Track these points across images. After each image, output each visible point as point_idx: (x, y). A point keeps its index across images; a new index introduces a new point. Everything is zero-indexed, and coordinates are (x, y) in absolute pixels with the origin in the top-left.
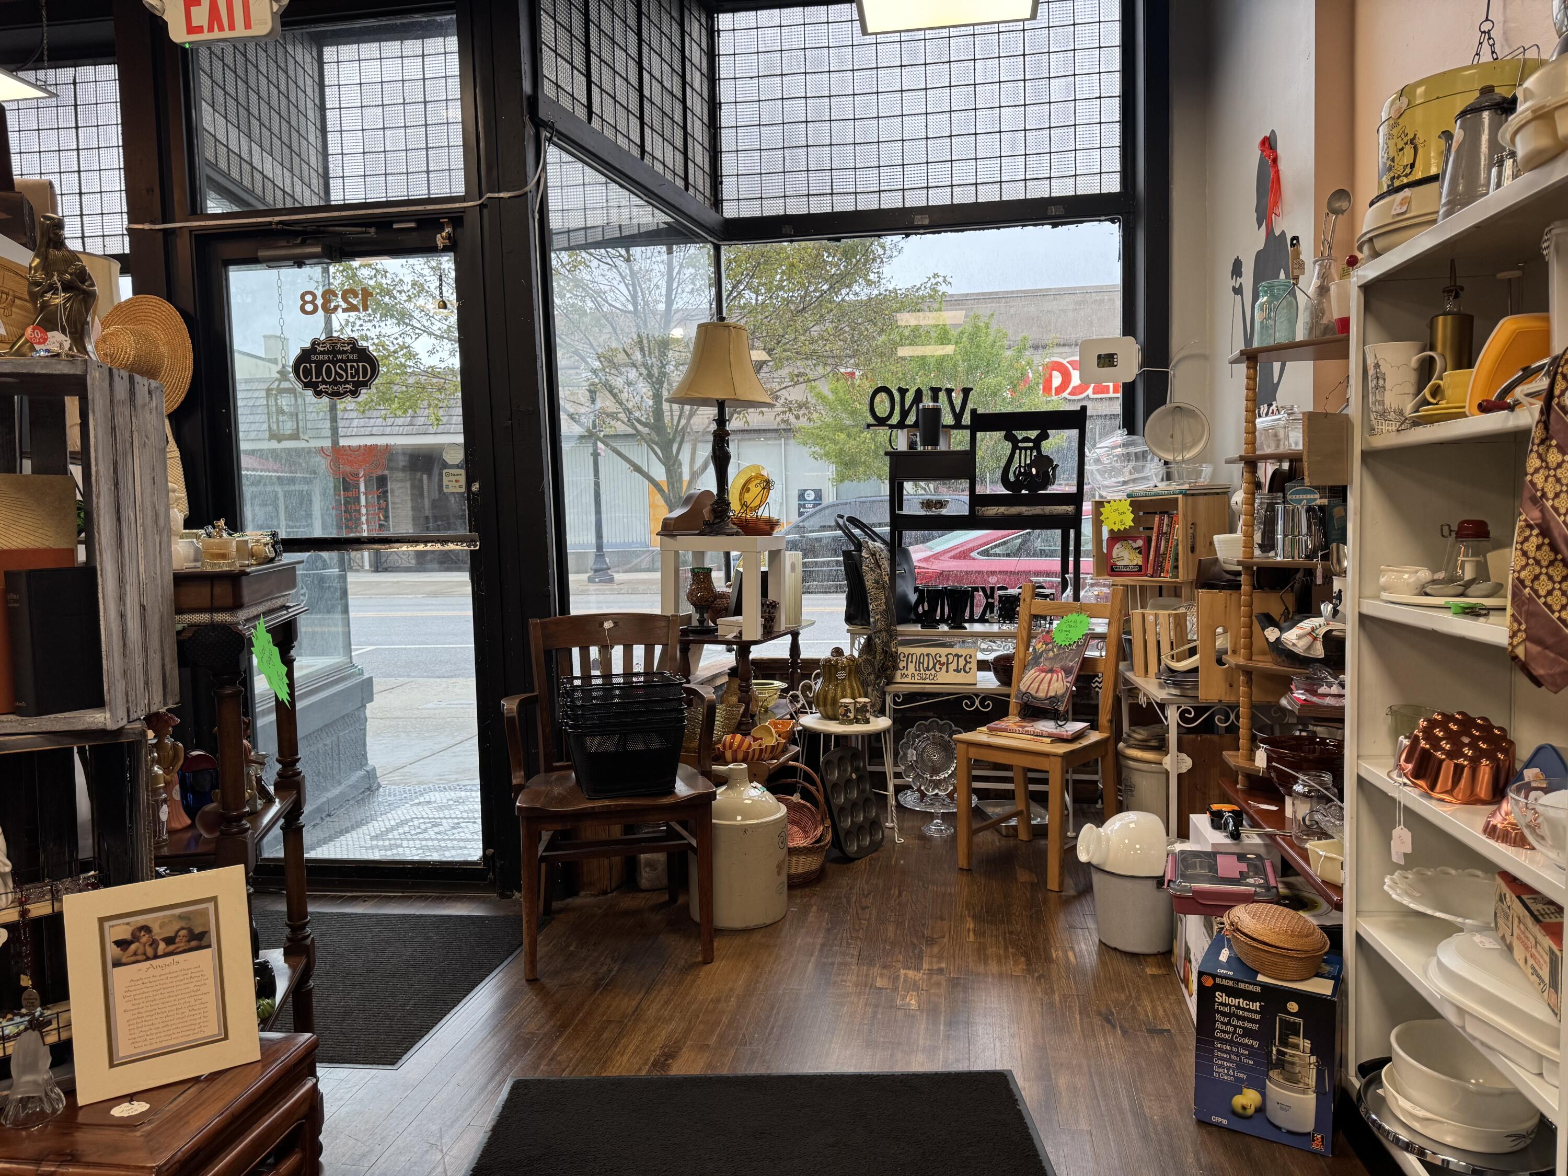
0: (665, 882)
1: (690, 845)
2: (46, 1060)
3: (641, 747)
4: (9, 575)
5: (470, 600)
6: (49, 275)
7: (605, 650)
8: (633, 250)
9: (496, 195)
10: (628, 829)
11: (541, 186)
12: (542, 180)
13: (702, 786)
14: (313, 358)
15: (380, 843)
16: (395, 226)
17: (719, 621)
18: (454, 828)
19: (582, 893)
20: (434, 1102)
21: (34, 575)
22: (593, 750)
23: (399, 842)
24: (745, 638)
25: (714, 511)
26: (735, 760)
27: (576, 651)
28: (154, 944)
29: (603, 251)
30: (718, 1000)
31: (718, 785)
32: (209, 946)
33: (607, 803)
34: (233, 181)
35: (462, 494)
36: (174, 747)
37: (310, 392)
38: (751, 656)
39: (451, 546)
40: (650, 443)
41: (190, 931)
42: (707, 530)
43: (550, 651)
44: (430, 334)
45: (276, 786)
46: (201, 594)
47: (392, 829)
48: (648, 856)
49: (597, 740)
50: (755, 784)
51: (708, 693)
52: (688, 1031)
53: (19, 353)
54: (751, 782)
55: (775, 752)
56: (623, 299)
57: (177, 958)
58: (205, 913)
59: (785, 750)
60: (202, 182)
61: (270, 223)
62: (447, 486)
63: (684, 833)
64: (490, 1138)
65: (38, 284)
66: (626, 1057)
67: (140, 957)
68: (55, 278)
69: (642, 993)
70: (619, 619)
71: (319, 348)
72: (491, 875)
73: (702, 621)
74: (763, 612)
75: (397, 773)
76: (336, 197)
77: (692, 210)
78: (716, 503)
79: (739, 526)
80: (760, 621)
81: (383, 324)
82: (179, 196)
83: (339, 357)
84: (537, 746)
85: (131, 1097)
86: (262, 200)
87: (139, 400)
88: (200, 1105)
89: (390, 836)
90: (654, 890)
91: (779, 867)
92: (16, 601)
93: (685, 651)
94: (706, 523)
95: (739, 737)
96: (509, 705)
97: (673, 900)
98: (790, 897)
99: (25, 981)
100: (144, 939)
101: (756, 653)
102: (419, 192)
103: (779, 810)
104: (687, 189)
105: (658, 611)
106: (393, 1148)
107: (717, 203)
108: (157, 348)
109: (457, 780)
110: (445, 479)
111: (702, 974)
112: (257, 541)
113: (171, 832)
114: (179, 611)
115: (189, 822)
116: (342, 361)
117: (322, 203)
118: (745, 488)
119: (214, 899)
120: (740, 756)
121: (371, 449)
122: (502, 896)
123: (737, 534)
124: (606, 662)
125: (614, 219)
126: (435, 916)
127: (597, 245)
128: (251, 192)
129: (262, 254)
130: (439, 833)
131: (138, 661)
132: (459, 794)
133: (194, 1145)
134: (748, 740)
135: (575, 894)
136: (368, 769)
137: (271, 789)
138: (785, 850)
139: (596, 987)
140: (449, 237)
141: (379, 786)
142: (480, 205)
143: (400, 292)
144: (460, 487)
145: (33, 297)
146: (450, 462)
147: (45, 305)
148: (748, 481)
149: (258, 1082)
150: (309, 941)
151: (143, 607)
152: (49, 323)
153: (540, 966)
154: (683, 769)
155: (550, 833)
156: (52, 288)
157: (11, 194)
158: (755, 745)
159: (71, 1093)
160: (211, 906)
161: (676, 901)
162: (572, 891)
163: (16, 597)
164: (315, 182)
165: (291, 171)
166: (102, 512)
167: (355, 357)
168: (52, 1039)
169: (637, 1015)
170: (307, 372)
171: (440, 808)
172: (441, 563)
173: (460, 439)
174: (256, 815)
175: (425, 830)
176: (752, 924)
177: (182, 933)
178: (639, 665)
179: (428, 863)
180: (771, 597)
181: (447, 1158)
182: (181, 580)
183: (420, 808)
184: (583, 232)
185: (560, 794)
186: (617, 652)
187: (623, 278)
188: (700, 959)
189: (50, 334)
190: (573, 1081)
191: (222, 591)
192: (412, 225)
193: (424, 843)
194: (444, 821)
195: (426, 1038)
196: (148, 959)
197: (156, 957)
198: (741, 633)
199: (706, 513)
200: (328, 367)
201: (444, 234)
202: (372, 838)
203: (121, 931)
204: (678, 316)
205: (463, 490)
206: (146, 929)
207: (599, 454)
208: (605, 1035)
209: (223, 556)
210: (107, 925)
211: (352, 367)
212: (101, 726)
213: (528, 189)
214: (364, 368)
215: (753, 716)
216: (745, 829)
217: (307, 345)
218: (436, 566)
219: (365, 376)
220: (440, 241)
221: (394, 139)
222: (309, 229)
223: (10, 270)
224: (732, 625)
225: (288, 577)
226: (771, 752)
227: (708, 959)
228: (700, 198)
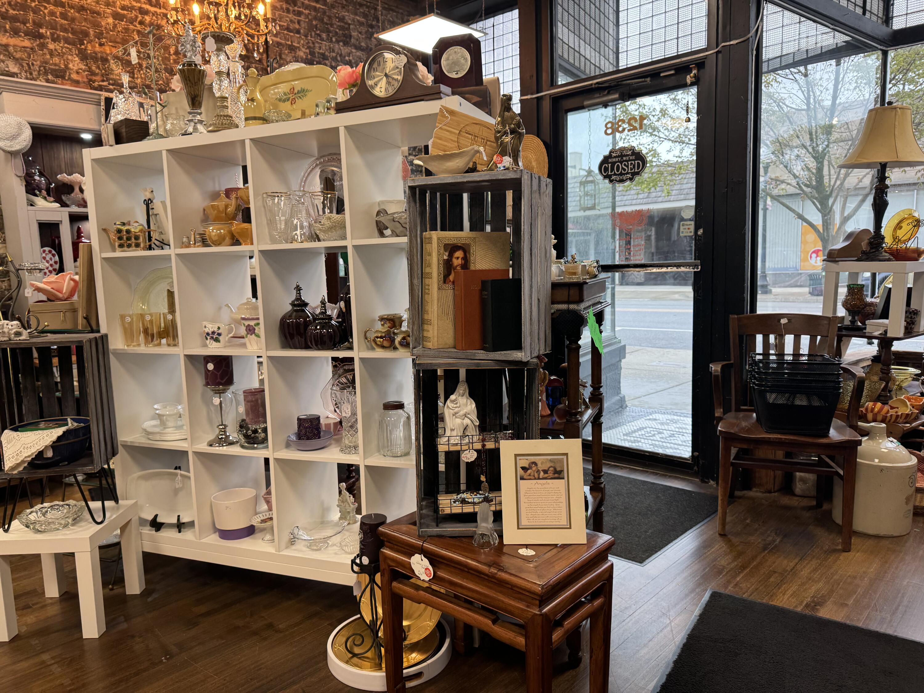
0: (813, 493)
1: (837, 473)
2: (491, 519)
3: (805, 403)
4: (484, 283)
5: (692, 303)
6: (504, 126)
7: (780, 337)
8: (810, 67)
9: (728, 43)
10: (788, 455)
11: (759, 33)
12: (760, 27)
13: (848, 435)
14: (610, 160)
15: (629, 438)
16: (662, 75)
17: (867, 322)
18: (670, 436)
19: (754, 489)
20: (664, 590)
21: (494, 282)
22: (771, 401)
23: (639, 439)
24: (889, 335)
25: (870, 243)
26: (874, 420)
27: (759, 338)
28: (538, 471)
29: (787, 71)
30: (855, 578)
31: (863, 436)
32: (563, 478)
33: (779, 436)
34: (570, 64)
35: (691, 237)
36: (545, 373)
37: (607, 181)
38: (893, 349)
39: (683, 269)
40: (811, 198)
41: (555, 469)
42: (864, 257)
43: (743, 336)
44: (669, 140)
45: (589, 399)
46: (563, 294)
47: (635, 431)
48: (802, 474)
49: (774, 396)
50: (891, 439)
51: (859, 372)
52: (831, 592)
53: (491, 169)
54: (888, 437)
55: (908, 418)
56: (799, 101)
57: (549, 481)
58: (561, 461)
59: (917, 418)
60: (557, 67)
61: (592, 84)
62: (683, 232)
63: (832, 464)
64: (698, 620)
65: (499, 132)
66: (786, 597)
67: (532, 477)
68: (507, 128)
69: (796, 561)
70: (791, 317)
71: (614, 155)
72: (696, 468)
73: (853, 322)
74: (906, 317)
75: (636, 400)
76: (623, 65)
77: (868, 29)
78: (873, 237)
79: (891, 254)
80: (903, 324)
81: (641, 137)
82: (545, 77)
83: (624, 158)
84: (730, 394)
85: (527, 546)
86: (584, 72)
87: (542, 191)
88: (560, 558)
89: (634, 435)
90: (805, 497)
91: (908, 500)
92: (486, 295)
93: (839, 341)
94: (864, 253)
95: (879, 405)
96: (715, 368)
97: (819, 505)
98: (914, 521)
99: (483, 478)
100: (534, 469)
101: (897, 346)
102: (671, 52)
103: (911, 460)
104: (864, 13)
105: (820, 314)
106: (642, 609)
107: (887, 18)
108: (531, 163)
109: (671, 409)
110: (682, 228)
111: (841, 558)
112: (590, 265)
113: (542, 416)
114: (553, 303)
115: (549, 412)
116: (626, 161)
117: (615, 69)
118: (898, 226)
119: (566, 454)
120: (879, 418)
121: (639, 212)
122: (703, 481)
123: (889, 260)
124: (780, 346)
125: (804, 45)
126: (662, 485)
127: (788, 66)
128: (579, 69)
129: (586, 103)
130: (662, 438)
131: (536, 327)
132: (673, 417)
133: (557, 579)
134: (886, 408)
135: (749, 488)
136: (621, 396)
137: (587, 400)
138: (914, 488)
139: (764, 549)
140: (695, 76)
141: (627, 406)
142: (716, 52)
143: (654, 116)
144: (691, 232)
145: (497, 139)
146: (685, 217)
147: (502, 143)
148: (901, 222)
149: (586, 555)
150: (602, 486)
151: (539, 300)
152: (503, 153)
153: (727, 527)
154: (836, 422)
155: (737, 449)
156: (505, 133)
157: (482, 87)
158: (892, 412)
159: (501, 536)
160: (565, 457)
161: (821, 507)
162: (748, 487)
163: (486, 293)
164: (612, 57)
165: (600, 53)
166: (525, 250)
167: (633, 157)
168: (493, 508)
169: (794, 572)
170: (606, 169)
171: (662, 424)
172: (675, 279)
173: (693, 203)
174: (582, 414)
175: (654, 435)
176: (882, 532)
177: (551, 469)
178: (805, 349)
179: (658, 454)
180: (913, 306)
181: (673, 624)
182: (555, 286)
183: (651, 422)
184: (779, 59)
185: (746, 426)
186: (789, 339)
187: (800, 88)
188: (840, 547)
189: (504, 158)
190: (751, 602)
191: (574, 292)
192: (672, 72)
193: (654, 442)
194: (665, 431)
195: (659, 553)
196: (535, 479)
197: (539, 479)
198: (886, 332)
199: (864, 245)
200: (618, 165)
201: (692, 75)
202: (624, 435)
203: (524, 462)
204: (840, 108)
205: (692, 234)
206: (535, 463)
207: (767, 209)
208: (772, 579)
209: (575, 274)
210: (518, 458)
211: (631, 164)
212: (520, 359)
213: (750, 35)
214: (638, 163)
215: (890, 391)
216: (882, 469)
217: (607, 153)
218: (672, 281)
219: (638, 168)
220: (689, 79)
221: (659, 21)
222: (612, 84)
223: (485, 127)
224: (879, 325)
225: (602, 287)
226: (906, 418)
227: (847, 548)
228: (874, 18)
